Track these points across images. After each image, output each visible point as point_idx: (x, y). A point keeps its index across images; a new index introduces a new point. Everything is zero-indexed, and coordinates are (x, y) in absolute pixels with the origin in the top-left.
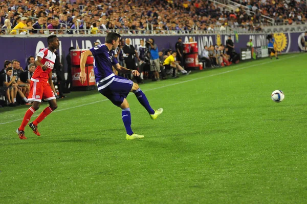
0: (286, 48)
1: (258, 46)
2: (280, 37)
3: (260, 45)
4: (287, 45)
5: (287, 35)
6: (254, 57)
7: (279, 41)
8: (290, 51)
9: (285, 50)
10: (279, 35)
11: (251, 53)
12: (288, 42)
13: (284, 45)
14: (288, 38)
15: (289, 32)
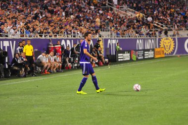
0: (174, 51)
1: (146, 48)
2: (168, 41)
3: (148, 48)
4: (175, 48)
5: (174, 39)
6: (134, 59)
7: (167, 44)
8: (176, 54)
9: (172, 53)
10: (167, 39)
11: (130, 56)
12: (175, 45)
13: (172, 48)
14: (175, 42)
15: (176, 37)
